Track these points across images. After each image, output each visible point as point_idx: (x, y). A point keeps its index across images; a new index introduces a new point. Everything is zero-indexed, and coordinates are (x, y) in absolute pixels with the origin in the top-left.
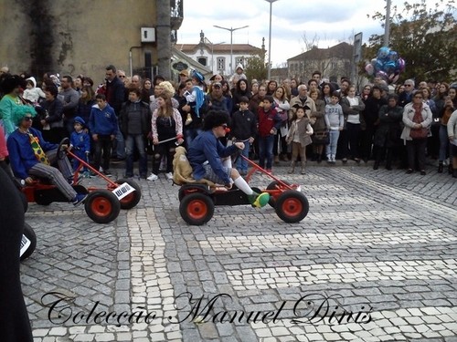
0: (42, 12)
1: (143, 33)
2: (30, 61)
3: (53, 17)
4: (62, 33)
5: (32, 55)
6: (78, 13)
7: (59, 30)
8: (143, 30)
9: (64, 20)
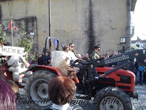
0: (92, 36)
1: (121, 40)
2: (88, 49)
3: (95, 37)
4: (97, 41)
5: (89, 47)
6: (102, 35)
7: (97, 40)
8: (122, 39)
9: (98, 37)
